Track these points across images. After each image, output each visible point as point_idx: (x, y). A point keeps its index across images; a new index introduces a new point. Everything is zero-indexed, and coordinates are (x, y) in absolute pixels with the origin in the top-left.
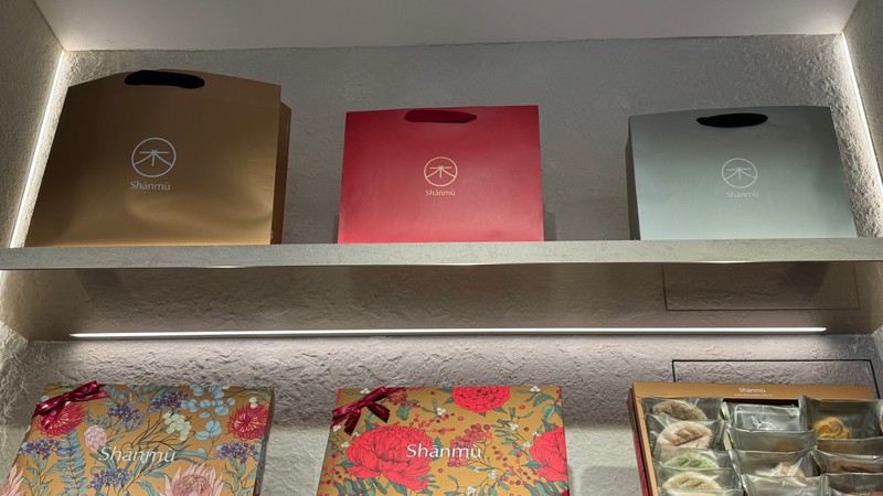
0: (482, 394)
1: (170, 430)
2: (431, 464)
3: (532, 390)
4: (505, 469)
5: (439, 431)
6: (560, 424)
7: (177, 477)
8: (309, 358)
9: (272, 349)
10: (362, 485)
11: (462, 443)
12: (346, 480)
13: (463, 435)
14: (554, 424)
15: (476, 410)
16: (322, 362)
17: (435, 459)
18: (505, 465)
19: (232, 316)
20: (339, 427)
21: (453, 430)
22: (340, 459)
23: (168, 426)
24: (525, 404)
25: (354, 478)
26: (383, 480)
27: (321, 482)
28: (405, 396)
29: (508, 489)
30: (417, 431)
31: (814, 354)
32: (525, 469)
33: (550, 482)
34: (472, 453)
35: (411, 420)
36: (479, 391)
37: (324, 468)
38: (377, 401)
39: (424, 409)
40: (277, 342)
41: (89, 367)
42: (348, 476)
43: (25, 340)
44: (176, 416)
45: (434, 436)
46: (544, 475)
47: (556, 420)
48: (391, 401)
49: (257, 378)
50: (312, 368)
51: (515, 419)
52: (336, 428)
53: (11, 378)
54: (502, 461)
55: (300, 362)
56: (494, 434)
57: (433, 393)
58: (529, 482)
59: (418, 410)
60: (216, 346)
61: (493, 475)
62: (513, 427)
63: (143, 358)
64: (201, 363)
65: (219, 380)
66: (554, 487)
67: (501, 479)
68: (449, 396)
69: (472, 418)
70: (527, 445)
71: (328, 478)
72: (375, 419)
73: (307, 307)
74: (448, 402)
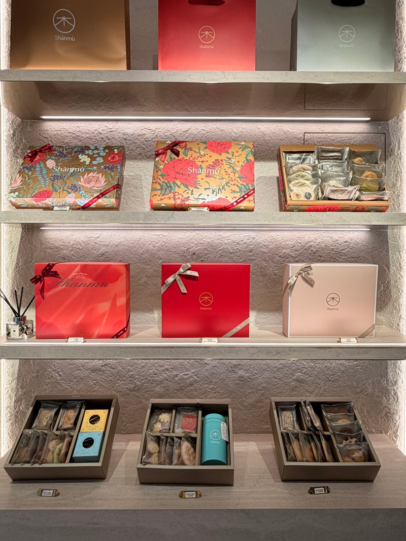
0: (219, 145)
1: (82, 161)
2: (198, 176)
3: (242, 144)
4: (229, 179)
5: (202, 162)
6: (252, 159)
7: (85, 176)
8: (148, 130)
9: (131, 126)
10: (170, 184)
11: (211, 167)
12: (163, 182)
13: (212, 164)
14: (250, 160)
15: (217, 152)
16: (153, 132)
17: (200, 174)
18: (229, 177)
19: (111, 110)
20: (158, 159)
21: (207, 161)
22: (159, 173)
23: (81, 159)
24: (238, 150)
25: (166, 181)
26: (178, 182)
27: (153, 183)
28: (186, 145)
29: (230, 187)
30: (192, 162)
31: (363, 130)
32: (238, 179)
33: (247, 184)
34: (215, 172)
35: (189, 156)
36: (219, 144)
37: (153, 177)
38: (174, 147)
39: (194, 151)
40: (132, 123)
41: (52, 132)
42: (163, 180)
43: (20, 120)
44: (84, 156)
45: (199, 164)
46: (244, 182)
47: (251, 158)
48: (180, 147)
49: (125, 139)
50: (149, 135)
51: (234, 157)
52: (157, 159)
53: (18, 137)
54: (228, 176)
55: (144, 132)
56: (225, 163)
57: (198, 144)
58: (239, 184)
59: (192, 152)
60: (105, 123)
61: (224, 182)
62: (233, 160)
63: (74, 129)
64: (100, 132)
65: (109, 140)
66: (249, 187)
67: (227, 183)
68: (205, 145)
69: (215, 156)
70: (238, 169)
71: (155, 181)
72: (174, 156)
73: (145, 106)
74: (205, 148)
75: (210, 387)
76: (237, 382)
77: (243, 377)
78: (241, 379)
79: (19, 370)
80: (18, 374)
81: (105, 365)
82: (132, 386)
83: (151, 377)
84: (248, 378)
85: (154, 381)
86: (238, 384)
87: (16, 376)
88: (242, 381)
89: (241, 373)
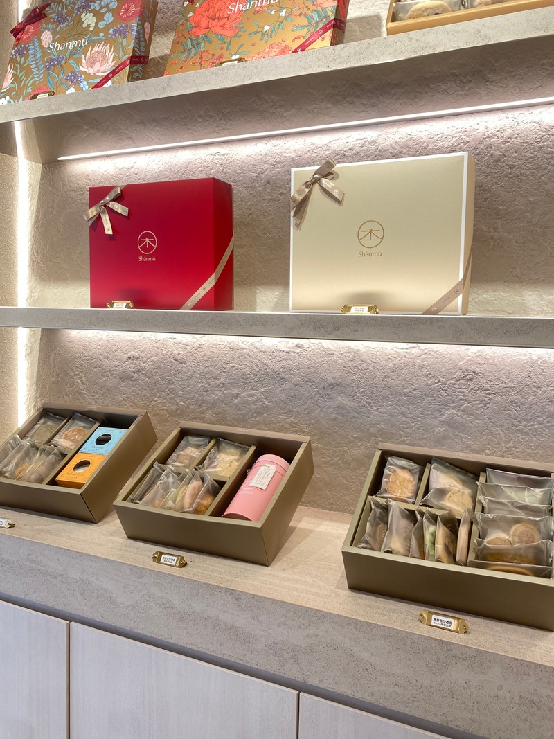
1: (85, 25)
7: (89, 54)
17: (247, 11)
23: (84, 22)
44: (88, 14)
52: (186, 3)
71: (178, 40)
75: (288, 420)
76: (334, 416)
77: (343, 408)
78: (341, 411)
79: (38, 371)
80: (37, 377)
81: (139, 371)
82: (174, 408)
83: (200, 396)
84: (354, 409)
85: (204, 401)
86: (334, 419)
87: (35, 379)
88: (342, 414)
89: (341, 399)
